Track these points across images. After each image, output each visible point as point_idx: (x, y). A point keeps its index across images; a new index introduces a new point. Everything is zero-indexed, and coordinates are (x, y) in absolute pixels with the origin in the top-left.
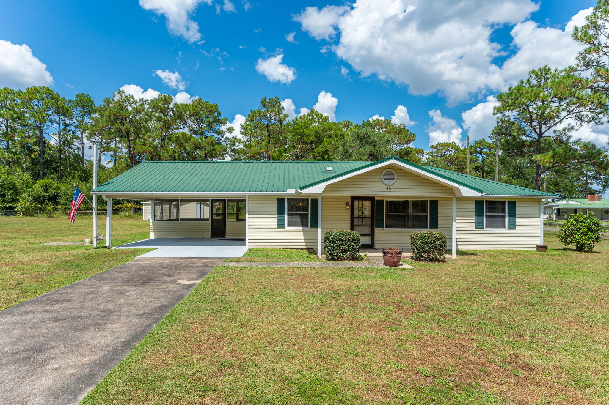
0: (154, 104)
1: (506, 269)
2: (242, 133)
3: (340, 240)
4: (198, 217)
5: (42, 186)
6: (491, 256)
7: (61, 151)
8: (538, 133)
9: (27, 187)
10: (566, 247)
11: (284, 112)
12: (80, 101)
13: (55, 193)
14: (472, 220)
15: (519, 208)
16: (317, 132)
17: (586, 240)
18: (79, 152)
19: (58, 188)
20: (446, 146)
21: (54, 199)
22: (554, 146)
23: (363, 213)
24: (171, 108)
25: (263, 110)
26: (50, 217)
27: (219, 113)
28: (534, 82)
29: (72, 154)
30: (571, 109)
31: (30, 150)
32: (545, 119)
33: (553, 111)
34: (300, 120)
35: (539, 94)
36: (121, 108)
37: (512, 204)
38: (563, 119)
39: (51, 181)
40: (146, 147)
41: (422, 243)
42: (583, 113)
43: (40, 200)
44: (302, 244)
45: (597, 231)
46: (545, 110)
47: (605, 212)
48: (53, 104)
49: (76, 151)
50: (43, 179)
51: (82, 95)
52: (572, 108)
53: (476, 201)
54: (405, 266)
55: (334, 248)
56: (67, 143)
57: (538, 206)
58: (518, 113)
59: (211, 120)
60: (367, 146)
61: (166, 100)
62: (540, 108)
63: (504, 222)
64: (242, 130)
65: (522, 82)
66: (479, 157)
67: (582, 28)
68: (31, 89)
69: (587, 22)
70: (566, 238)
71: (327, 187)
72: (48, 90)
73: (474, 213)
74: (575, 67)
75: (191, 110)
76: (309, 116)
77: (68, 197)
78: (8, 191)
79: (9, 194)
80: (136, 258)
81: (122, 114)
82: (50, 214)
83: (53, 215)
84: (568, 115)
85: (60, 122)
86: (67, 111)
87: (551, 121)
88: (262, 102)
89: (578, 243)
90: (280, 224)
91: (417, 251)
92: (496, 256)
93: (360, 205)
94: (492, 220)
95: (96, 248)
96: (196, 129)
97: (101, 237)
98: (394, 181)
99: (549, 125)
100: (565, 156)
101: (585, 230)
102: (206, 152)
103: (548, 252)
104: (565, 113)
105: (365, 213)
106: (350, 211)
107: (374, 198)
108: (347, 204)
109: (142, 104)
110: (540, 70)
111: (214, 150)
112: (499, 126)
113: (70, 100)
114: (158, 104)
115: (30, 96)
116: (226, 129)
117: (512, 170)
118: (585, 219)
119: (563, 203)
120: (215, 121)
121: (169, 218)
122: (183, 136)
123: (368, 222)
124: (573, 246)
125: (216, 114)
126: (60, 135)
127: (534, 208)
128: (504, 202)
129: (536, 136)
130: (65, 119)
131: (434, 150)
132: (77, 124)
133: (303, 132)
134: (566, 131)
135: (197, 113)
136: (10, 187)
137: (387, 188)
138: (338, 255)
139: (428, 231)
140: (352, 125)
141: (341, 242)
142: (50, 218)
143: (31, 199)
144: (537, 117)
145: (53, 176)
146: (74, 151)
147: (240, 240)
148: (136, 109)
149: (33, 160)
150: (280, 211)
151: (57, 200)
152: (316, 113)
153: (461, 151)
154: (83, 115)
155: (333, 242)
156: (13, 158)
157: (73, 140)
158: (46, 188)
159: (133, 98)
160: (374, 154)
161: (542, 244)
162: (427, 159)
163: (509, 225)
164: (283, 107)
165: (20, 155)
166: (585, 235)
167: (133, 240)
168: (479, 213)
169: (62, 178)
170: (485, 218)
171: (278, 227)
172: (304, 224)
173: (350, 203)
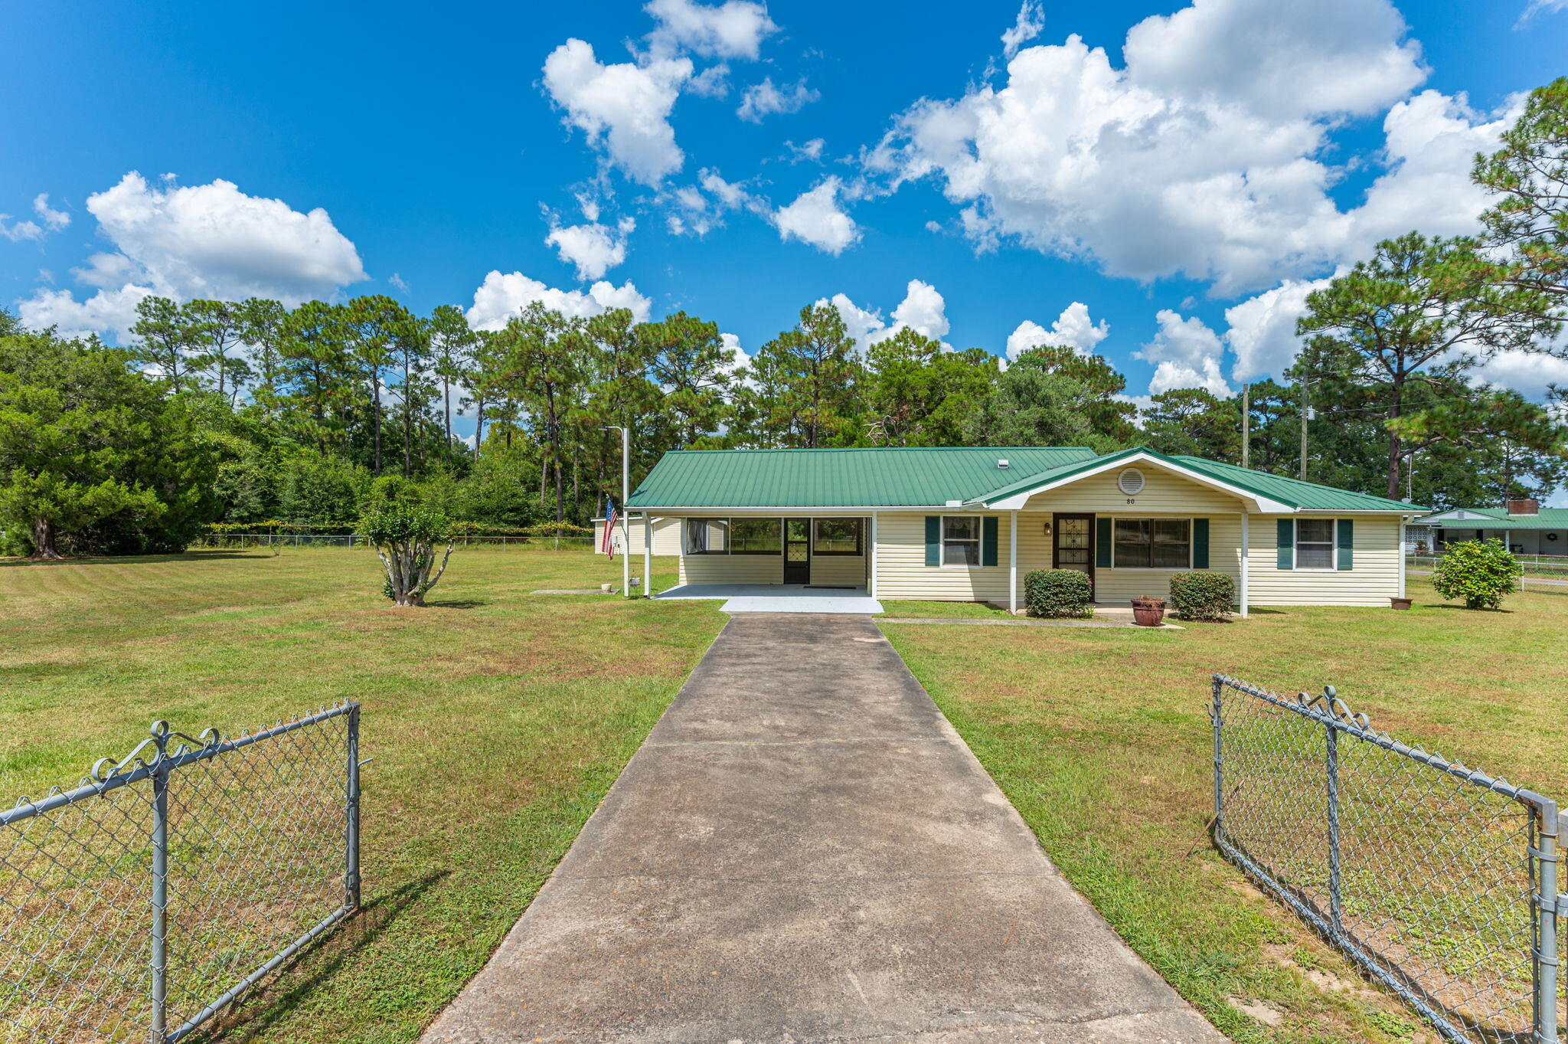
0: (598, 327)
1: (1341, 633)
2: (757, 379)
3: (1057, 586)
5: (384, 489)
6: (1310, 614)
7: (407, 420)
8: (1396, 371)
9: (363, 490)
10: (1449, 602)
11: (846, 335)
12: (443, 320)
14: (1273, 554)
15: (1358, 532)
17: (1484, 589)
18: (440, 420)
20: (1187, 396)
22: (1433, 398)
23: (1074, 541)
24: (630, 335)
25: (807, 331)
27: (721, 342)
28: (1388, 265)
29: (427, 426)
30: (1470, 322)
32: (1411, 344)
33: (1428, 328)
35: (1397, 293)
36: (539, 336)
37: (1346, 525)
38: (1452, 342)
39: (397, 478)
41: (1190, 591)
42: (1495, 330)
44: (967, 592)
45: (1506, 572)
46: (1411, 324)
47: (1548, 537)
49: (435, 419)
50: (382, 475)
52: (1473, 318)
53: (1279, 521)
54: (1168, 626)
55: (1048, 598)
56: (417, 403)
57: (1397, 528)
58: (1350, 330)
59: (705, 354)
60: (1033, 407)
61: (622, 320)
62: (1401, 319)
63: (1330, 557)
65: (1361, 266)
66: (1258, 418)
67: (1495, 157)
68: (360, 303)
69: (1505, 146)
70: (1447, 586)
71: (1031, 499)
72: (389, 302)
73: (1276, 541)
74: (1477, 239)
75: (668, 336)
76: (898, 340)
78: (339, 498)
79: (341, 504)
84: (1462, 333)
85: (407, 364)
86: (422, 342)
87: (1425, 347)
89: (1470, 594)
90: (931, 560)
91: (1183, 604)
92: (1318, 615)
93: (1069, 528)
94: (1308, 553)
95: (630, 598)
96: (673, 373)
98: (1141, 489)
99: (1420, 355)
100: (1455, 420)
101: (1483, 572)
103: (1412, 610)
104: (1458, 330)
105: (1078, 540)
106: (1052, 538)
107: (1093, 515)
108: (1047, 526)
109: (576, 327)
110: (1400, 240)
111: (712, 414)
112: (1308, 356)
113: (424, 318)
114: (606, 327)
115: (359, 315)
116: (731, 372)
117: (1335, 446)
118: (1483, 551)
119: (1451, 518)
120: (710, 356)
123: (1083, 556)
124: (1460, 601)
125: (714, 343)
126: (406, 388)
127: (1390, 531)
128: (1330, 522)
129: (1389, 379)
130: (418, 358)
131: (1159, 405)
133: (905, 381)
134: (1458, 368)
135: (678, 342)
136: (341, 491)
137: (1128, 500)
139: (1191, 572)
141: (1058, 589)
144: (1393, 338)
145: (396, 468)
146: (430, 419)
147: (860, 586)
148: (564, 340)
150: (931, 538)
152: (912, 334)
153: (1219, 408)
154: (447, 348)
155: (1046, 588)
156: (331, 436)
157: (428, 398)
158: (391, 492)
159: (559, 316)
161: (1402, 597)
162: (1144, 424)
163: (1340, 563)
164: (845, 325)
166: (1484, 580)
168: (1284, 541)
169: (411, 473)
170: (1295, 550)
171: (927, 564)
172: (972, 560)
173: (1051, 524)
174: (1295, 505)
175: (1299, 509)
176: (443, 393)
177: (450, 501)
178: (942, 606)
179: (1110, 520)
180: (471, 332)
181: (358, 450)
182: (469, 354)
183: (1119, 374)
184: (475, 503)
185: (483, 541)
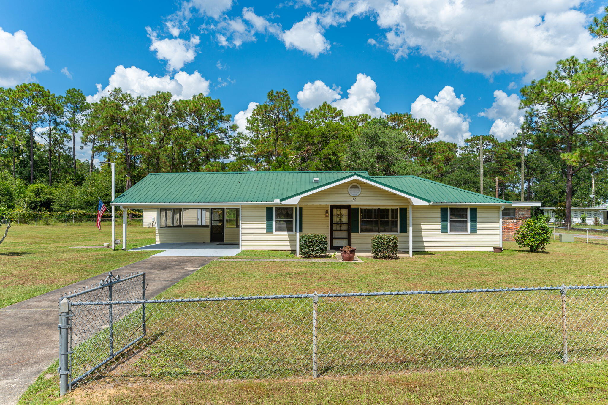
0: (152, 102)
2: (248, 128)
4: (199, 224)
5: (34, 191)
6: (446, 255)
7: (51, 152)
8: (569, 129)
9: (20, 193)
10: (521, 249)
11: (293, 106)
12: (71, 97)
13: (47, 198)
14: (438, 225)
15: (480, 214)
16: (323, 134)
18: (70, 152)
19: (51, 193)
21: (47, 205)
23: (340, 219)
24: (170, 106)
25: (271, 104)
26: (47, 224)
27: (222, 110)
28: (563, 73)
29: (63, 156)
30: (602, 103)
31: (18, 152)
34: (311, 115)
36: (118, 107)
37: (474, 211)
38: (594, 113)
39: (42, 185)
40: (144, 149)
41: (377, 244)
43: (33, 206)
44: (288, 246)
48: (44, 102)
49: (67, 152)
50: (34, 183)
51: (74, 90)
53: (441, 208)
56: (56, 143)
57: (498, 212)
59: (213, 117)
61: (165, 98)
63: (467, 227)
64: (248, 125)
65: (550, 73)
67: (602, 19)
68: (22, 87)
70: (520, 241)
71: (302, 199)
72: (39, 87)
73: (440, 219)
75: (191, 107)
76: (321, 109)
77: (63, 203)
78: (3, 197)
79: (4, 200)
80: (151, 257)
81: (119, 114)
82: (47, 222)
83: (49, 221)
84: (599, 109)
85: (50, 121)
86: (59, 109)
87: (582, 116)
88: (268, 96)
90: (269, 229)
92: (449, 255)
93: (338, 213)
94: (455, 225)
95: (115, 250)
96: (196, 127)
97: (118, 241)
98: (359, 193)
99: (581, 120)
101: (533, 233)
102: (208, 153)
103: (504, 253)
105: (342, 219)
106: (329, 218)
107: (350, 206)
108: (327, 212)
109: (140, 102)
110: (567, 60)
111: (216, 150)
112: (527, 120)
113: (60, 96)
114: (157, 102)
115: (21, 94)
116: (230, 127)
120: (217, 118)
121: (172, 225)
122: (182, 133)
123: (345, 227)
124: (528, 248)
125: (218, 111)
126: (50, 134)
127: (494, 214)
128: (467, 209)
130: (56, 117)
132: (68, 122)
133: (309, 133)
135: (198, 111)
136: (5, 193)
137: (353, 199)
138: (309, 253)
140: (370, 118)
141: (311, 244)
142: (47, 226)
143: (26, 205)
145: (43, 179)
146: (65, 152)
147: (236, 245)
148: (133, 109)
149: (21, 162)
150: (269, 218)
151: (51, 207)
152: (328, 106)
154: (74, 112)
156: (4, 162)
157: (63, 140)
158: (38, 193)
159: (130, 96)
160: (384, 155)
161: (499, 246)
163: (471, 229)
165: (11, 158)
166: (533, 238)
167: (142, 245)
168: (444, 219)
169: (52, 182)
170: (449, 224)
171: (267, 232)
172: (290, 229)
173: (329, 211)
174: (429, 201)
175: (431, 203)
176: (72, 138)
177: (69, 198)
178: (275, 253)
179: (358, 208)
180: (87, 103)
181: (22, 169)
182: (86, 115)
183: (435, 128)
184: (84, 199)
185: (88, 220)
